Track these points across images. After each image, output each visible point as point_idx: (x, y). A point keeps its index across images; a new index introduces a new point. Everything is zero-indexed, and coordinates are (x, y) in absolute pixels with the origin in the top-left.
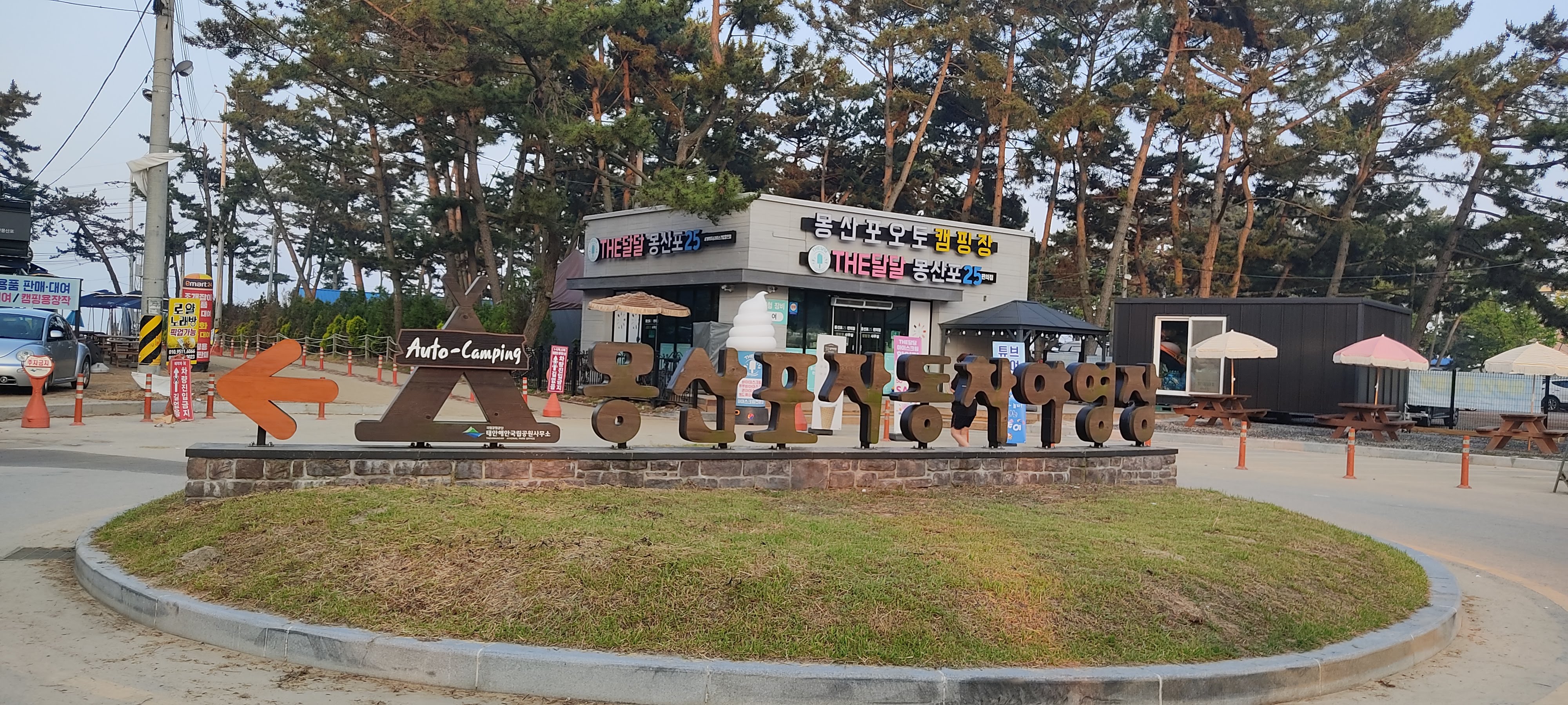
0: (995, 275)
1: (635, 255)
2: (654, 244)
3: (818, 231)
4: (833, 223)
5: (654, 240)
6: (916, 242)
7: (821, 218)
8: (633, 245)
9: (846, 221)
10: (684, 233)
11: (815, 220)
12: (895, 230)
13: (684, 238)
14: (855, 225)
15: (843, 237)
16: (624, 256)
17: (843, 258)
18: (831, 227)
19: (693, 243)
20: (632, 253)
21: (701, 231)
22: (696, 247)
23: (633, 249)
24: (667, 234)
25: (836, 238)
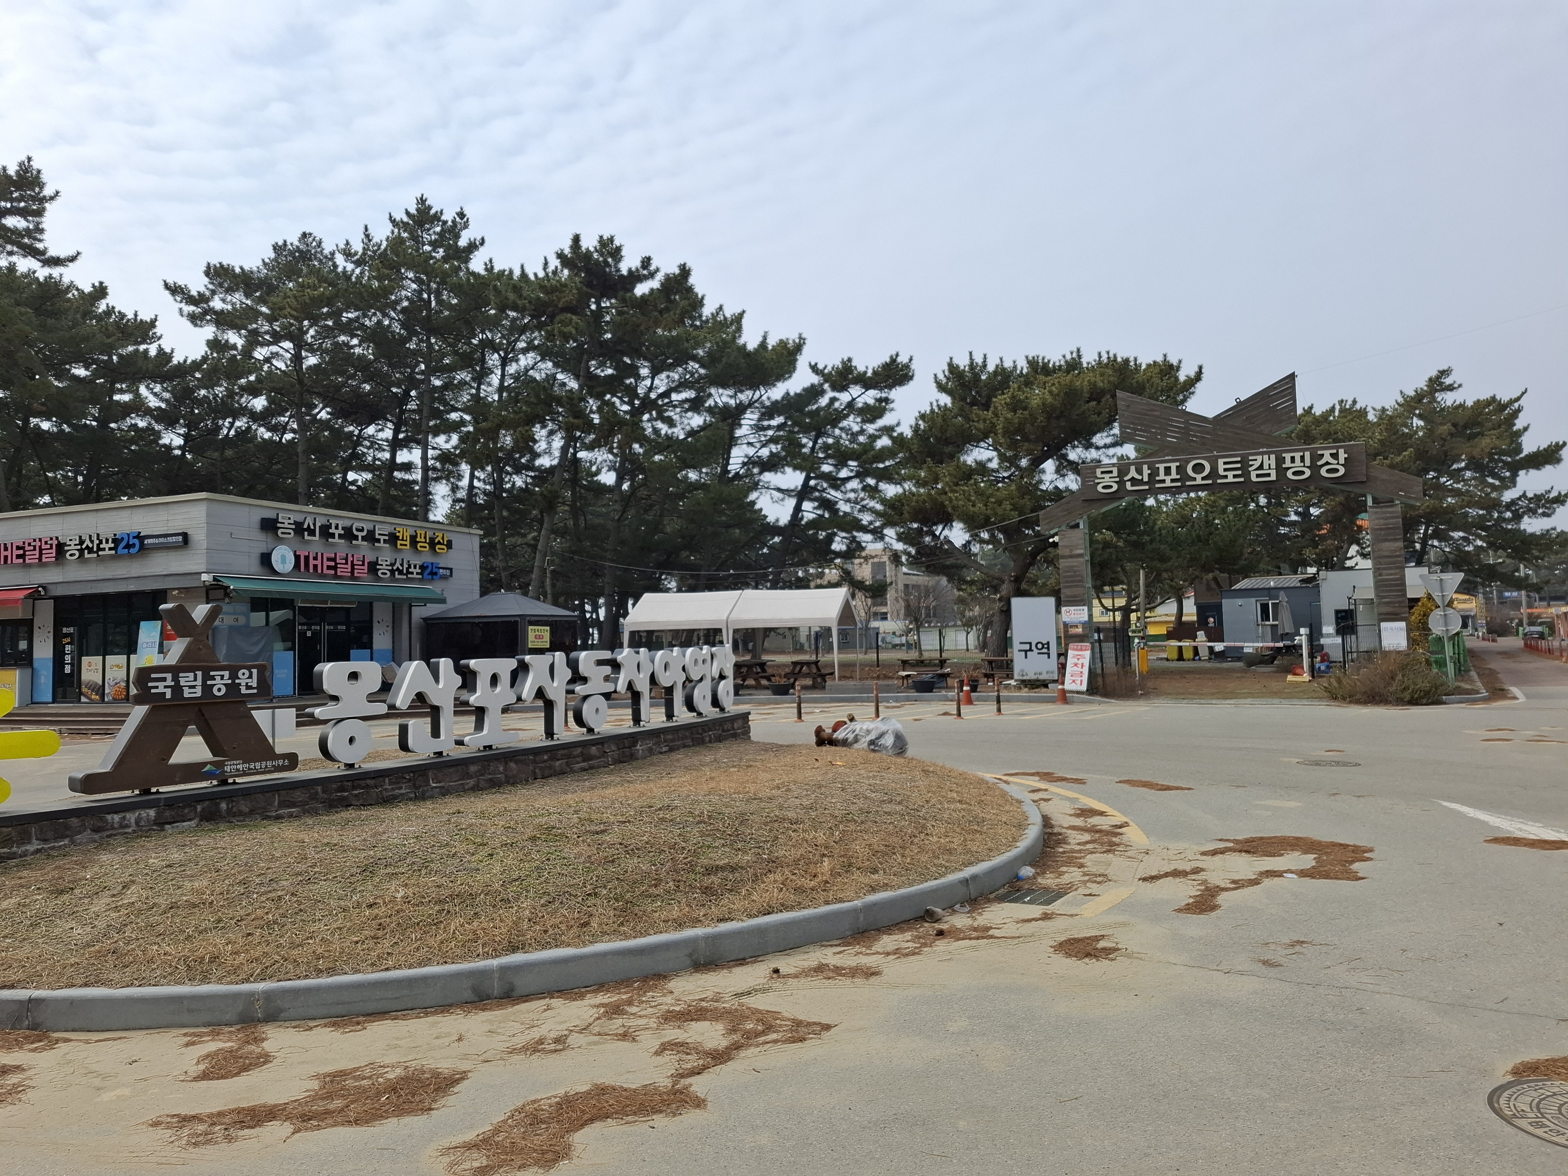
0: (451, 570)
1: (44, 560)
2: (72, 549)
3: (280, 531)
4: (295, 523)
5: (72, 543)
6: (378, 541)
7: (283, 518)
8: (41, 549)
9: (309, 521)
10: (115, 535)
11: (276, 521)
12: (358, 530)
13: (116, 541)
14: (318, 525)
15: (307, 537)
16: (27, 561)
17: (307, 558)
18: (294, 527)
19: (128, 546)
20: (40, 559)
21: (140, 533)
22: (132, 551)
23: (41, 554)
24: (90, 536)
25: (299, 538)
